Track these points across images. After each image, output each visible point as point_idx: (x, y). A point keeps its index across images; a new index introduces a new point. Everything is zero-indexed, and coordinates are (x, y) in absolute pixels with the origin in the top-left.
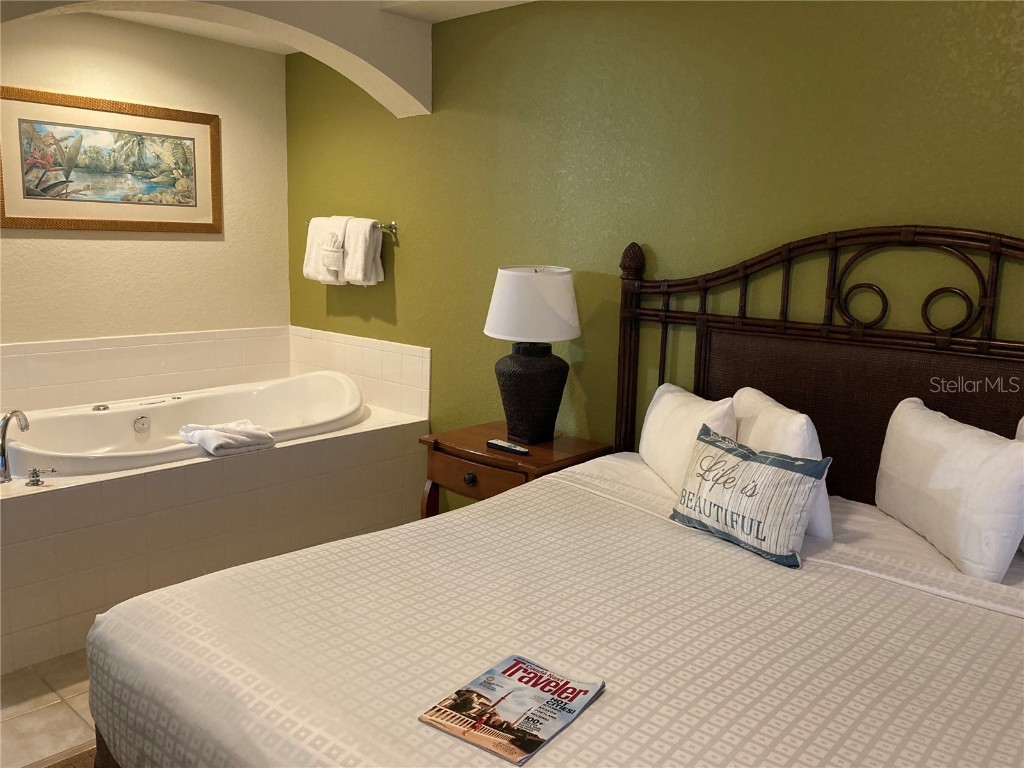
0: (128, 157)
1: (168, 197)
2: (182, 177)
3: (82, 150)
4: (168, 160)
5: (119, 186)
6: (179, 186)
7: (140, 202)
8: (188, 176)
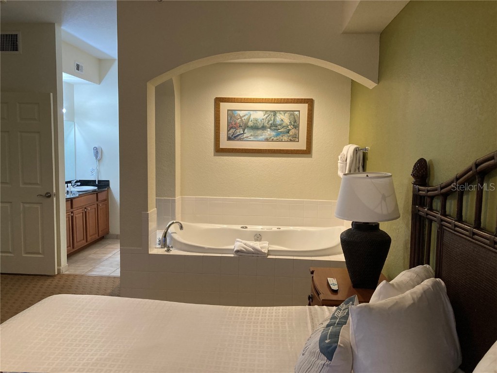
0: (269, 121)
1: (285, 138)
2: (293, 128)
3: (250, 120)
4: (287, 121)
5: (264, 134)
6: (291, 133)
7: (273, 141)
8: (295, 128)
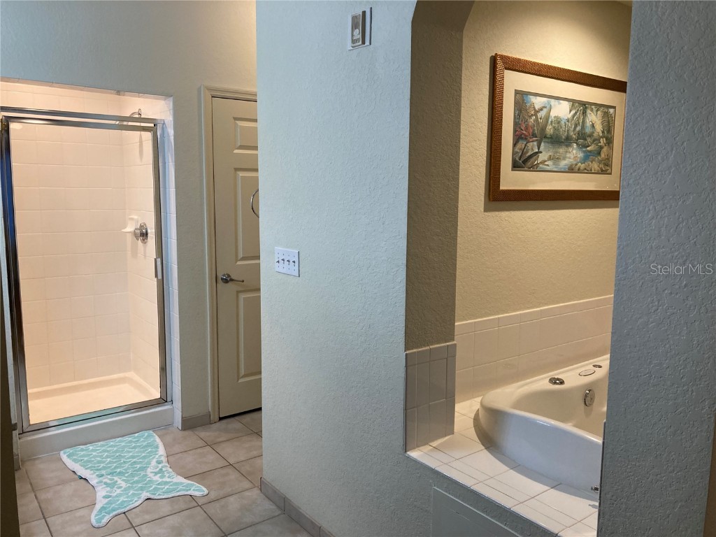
0: (576, 126)
1: (595, 166)
2: (605, 145)
3: (550, 120)
4: (599, 128)
6: (602, 155)
7: (579, 171)
8: (609, 144)
